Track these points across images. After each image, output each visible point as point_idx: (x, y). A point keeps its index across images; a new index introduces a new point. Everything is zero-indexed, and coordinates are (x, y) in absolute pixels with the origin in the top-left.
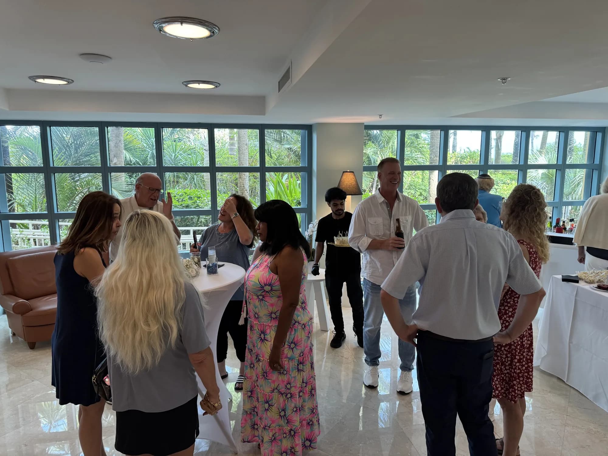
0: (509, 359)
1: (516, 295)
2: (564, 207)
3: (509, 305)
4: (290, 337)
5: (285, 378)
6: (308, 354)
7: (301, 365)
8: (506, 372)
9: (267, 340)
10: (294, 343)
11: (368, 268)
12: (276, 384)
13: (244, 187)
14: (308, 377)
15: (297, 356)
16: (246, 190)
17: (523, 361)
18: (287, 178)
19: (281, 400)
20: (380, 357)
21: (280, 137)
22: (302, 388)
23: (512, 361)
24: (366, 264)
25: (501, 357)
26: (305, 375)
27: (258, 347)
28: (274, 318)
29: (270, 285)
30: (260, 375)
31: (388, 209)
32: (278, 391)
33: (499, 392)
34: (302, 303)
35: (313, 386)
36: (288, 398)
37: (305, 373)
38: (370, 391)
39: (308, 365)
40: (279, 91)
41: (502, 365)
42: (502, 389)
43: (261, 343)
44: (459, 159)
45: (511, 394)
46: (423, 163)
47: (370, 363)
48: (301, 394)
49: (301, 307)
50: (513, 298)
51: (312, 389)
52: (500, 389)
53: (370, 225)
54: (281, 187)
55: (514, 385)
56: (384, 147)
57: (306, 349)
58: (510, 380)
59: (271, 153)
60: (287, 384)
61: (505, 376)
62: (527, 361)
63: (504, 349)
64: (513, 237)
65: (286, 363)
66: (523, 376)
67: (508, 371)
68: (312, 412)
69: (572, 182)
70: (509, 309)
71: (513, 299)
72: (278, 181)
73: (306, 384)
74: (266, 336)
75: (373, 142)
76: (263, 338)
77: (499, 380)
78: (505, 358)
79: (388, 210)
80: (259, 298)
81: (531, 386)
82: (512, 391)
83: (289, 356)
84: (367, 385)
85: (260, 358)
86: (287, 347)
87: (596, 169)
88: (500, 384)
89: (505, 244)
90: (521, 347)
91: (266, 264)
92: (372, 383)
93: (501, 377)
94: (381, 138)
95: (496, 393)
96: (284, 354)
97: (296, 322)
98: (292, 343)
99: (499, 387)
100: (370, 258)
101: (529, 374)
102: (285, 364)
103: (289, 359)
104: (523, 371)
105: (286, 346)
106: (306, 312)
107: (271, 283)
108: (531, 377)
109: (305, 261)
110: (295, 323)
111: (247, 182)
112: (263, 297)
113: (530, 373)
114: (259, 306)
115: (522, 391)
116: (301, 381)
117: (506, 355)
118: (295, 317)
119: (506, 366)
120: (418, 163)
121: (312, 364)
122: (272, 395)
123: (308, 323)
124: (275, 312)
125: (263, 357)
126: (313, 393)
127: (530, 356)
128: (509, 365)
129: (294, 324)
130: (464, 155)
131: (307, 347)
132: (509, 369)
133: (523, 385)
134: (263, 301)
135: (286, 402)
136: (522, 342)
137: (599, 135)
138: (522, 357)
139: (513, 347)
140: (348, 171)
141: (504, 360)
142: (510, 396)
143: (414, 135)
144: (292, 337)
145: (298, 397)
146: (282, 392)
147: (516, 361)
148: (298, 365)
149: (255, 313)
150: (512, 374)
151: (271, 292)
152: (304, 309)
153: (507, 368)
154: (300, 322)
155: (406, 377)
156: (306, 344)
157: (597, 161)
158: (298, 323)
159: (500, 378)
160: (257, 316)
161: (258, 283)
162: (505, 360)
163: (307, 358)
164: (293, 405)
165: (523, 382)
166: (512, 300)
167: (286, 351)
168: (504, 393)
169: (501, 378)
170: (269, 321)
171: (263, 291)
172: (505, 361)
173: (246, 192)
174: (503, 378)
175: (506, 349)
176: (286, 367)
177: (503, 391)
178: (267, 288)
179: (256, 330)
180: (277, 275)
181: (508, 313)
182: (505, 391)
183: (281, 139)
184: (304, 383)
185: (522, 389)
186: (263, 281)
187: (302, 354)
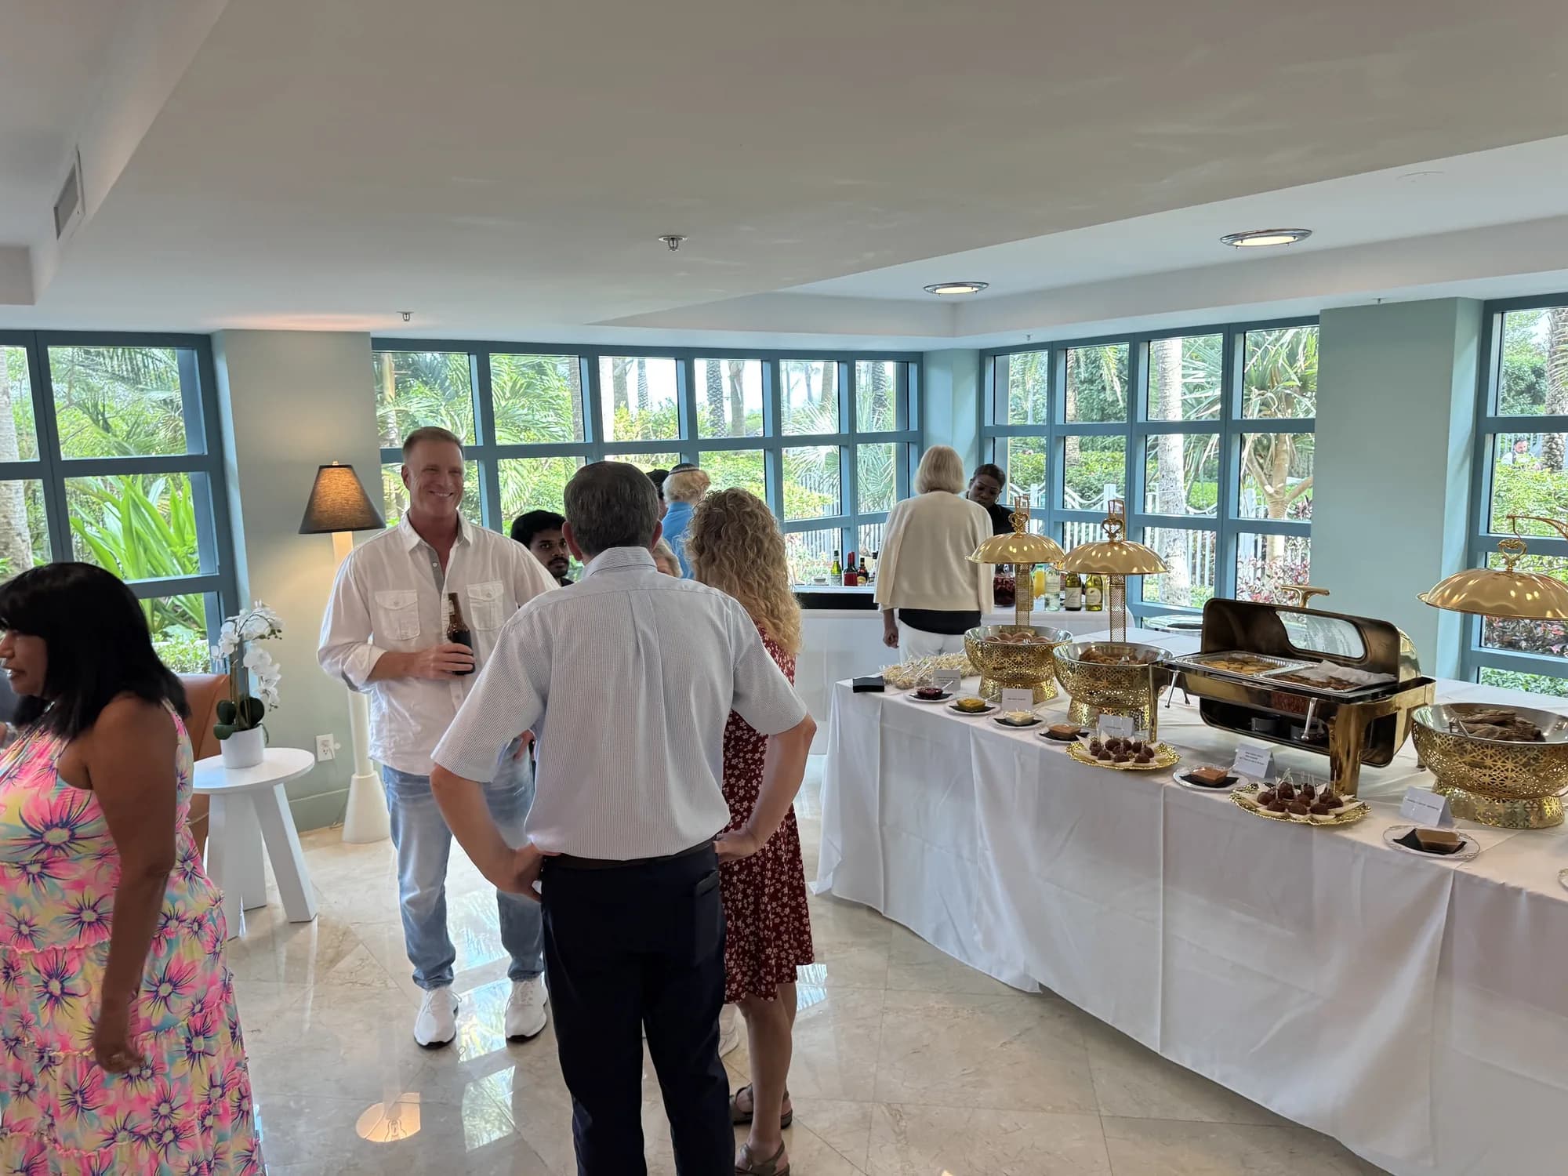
0: (751, 899)
1: (746, 746)
2: (863, 526)
3: (737, 772)
4: (154, 966)
5: (149, 1088)
6: (218, 1001)
7: (201, 1038)
8: (747, 931)
9: (73, 995)
10: (170, 981)
11: (385, 733)
12: (120, 1116)
13: (9, 524)
14: (226, 1067)
15: (182, 1016)
16: (19, 534)
17: (783, 895)
18: (166, 491)
19: (144, 1154)
20: (452, 960)
21: (133, 369)
22: (210, 1103)
23: (757, 903)
24: (379, 723)
25: (734, 901)
26: (217, 1064)
27: (43, 1025)
28: (90, 924)
29: (67, 824)
30: (62, 1103)
31: (435, 565)
32: (130, 1132)
33: (739, 986)
34: (184, 861)
35: (243, 1090)
36: (166, 1145)
37: (214, 1060)
38: (435, 1056)
39: (223, 1032)
40: (59, 233)
41: (737, 919)
42: (744, 974)
43: (52, 1009)
44: (650, 425)
45: (764, 982)
46: (564, 436)
47: (426, 983)
48: (209, 1121)
49: (180, 875)
50: (741, 755)
51: (243, 1097)
52: (739, 977)
53: (381, 613)
54: (146, 520)
55: (768, 957)
56: (458, 396)
57: (214, 987)
58: (758, 950)
59: (107, 416)
60: (159, 1105)
61: (746, 942)
62: (794, 893)
63: (738, 880)
64: (740, 606)
65: (148, 1044)
66: (787, 931)
67: (752, 928)
68: (249, 1161)
69: (885, 471)
70: (737, 781)
71: (744, 757)
72: (134, 501)
73: (222, 1086)
74: (67, 984)
75: (426, 383)
76: (57, 992)
77: (734, 957)
78: (742, 900)
79: (433, 568)
80: (28, 874)
81: (809, 949)
82: (766, 974)
83: (156, 1021)
84: (424, 1044)
85: (52, 1054)
86: (148, 998)
87: (913, 443)
88: (739, 966)
89: (723, 625)
90: (774, 863)
91: (42, 761)
92: (438, 1034)
93: (739, 947)
94: (446, 371)
95: (732, 990)
96: (138, 1020)
97: (169, 919)
98: (162, 981)
99: (737, 974)
100: (390, 703)
101: (801, 924)
102: (144, 1050)
103: (158, 1030)
104: (786, 919)
105: (142, 995)
106: (201, 885)
107: (69, 817)
108: (807, 929)
109: (180, 736)
110: (167, 922)
111: (18, 508)
112: (45, 865)
113: (805, 920)
114: (32, 898)
115: (791, 966)
116: (206, 1084)
117: (744, 892)
118: (167, 906)
119: (746, 917)
120: (552, 436)
121: (234, 1027)
122: (110, 1152)
123: (211, 913)
124: (92, 904)
125: (64, 1047)
126: (245, 1106)
127: (799, 880)
128: (754, 912)
129: (165, 926)
130: (661, 417)
131: (212, 983)
132: (753, 924)
133: (790, 951)
134: (46, 880)
135: (163, 1161)
136: (775, 853)
137: (913, 369)
138: (779, 886)
139: (756, 869)
140: (335, 463)
141: (740, 906)
142: (763, 988)
143: (533, 367)
144: (162, 964)
145: (198, 1130)
146: (145, 1132)
147: (766, 899)
148: (189, 1041)
149: (20, 923)
150: (761, 933)
151: (72, 845)
152: (191, 878)
153: (749, 921)
154: (182, 916)
155: (527, 995)
156: (209, 973)
157: (914, 427)
158: (177, 919)
159: (737, 951)
160: (25, 929)
161: (24, 826)
162: (743, 904)
163: (216, 1015)
164: (186, 1159)
165: (789, 943)
166: (741, 760)
167: (148, 1010)
168: (750, 983)
169: (740, 950)
170: (75, 932)
171: (42, 846)
172: (743, 907)
173: (18, 538)
174: (743, 948)
175: (742, 877)
176: (149, 1056)
177: (747, 979)
178: (58, 836)
179: (29, 973)
180: (89, 792)
181: (738, 792)
182: (752, 977)
183: (137, 375)
184: (215, 1087)
185: (789, 961)
186: (38, 818)
187: (198, 1007)
